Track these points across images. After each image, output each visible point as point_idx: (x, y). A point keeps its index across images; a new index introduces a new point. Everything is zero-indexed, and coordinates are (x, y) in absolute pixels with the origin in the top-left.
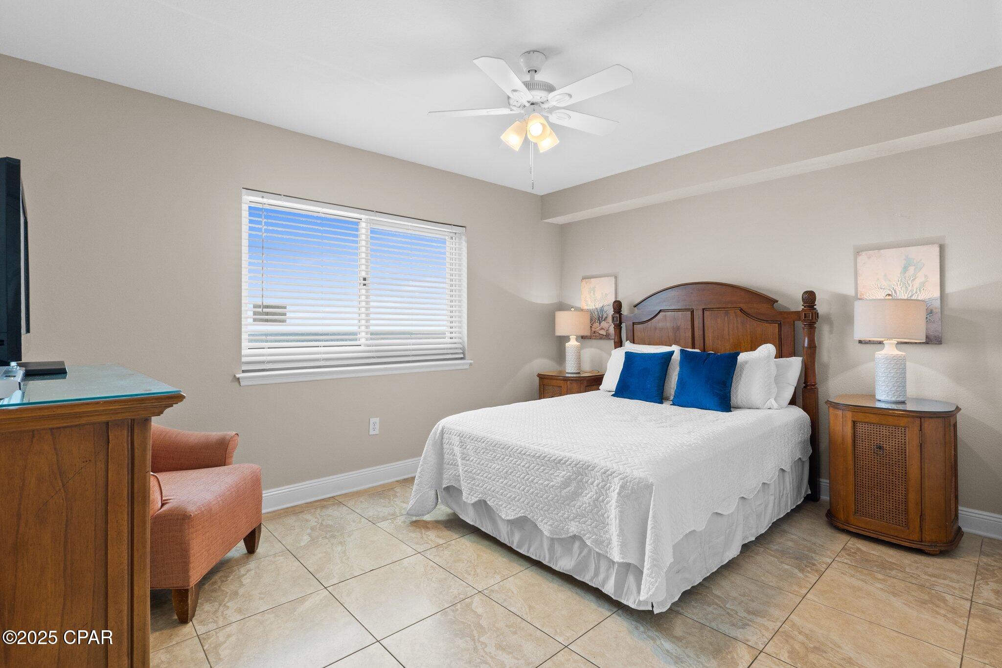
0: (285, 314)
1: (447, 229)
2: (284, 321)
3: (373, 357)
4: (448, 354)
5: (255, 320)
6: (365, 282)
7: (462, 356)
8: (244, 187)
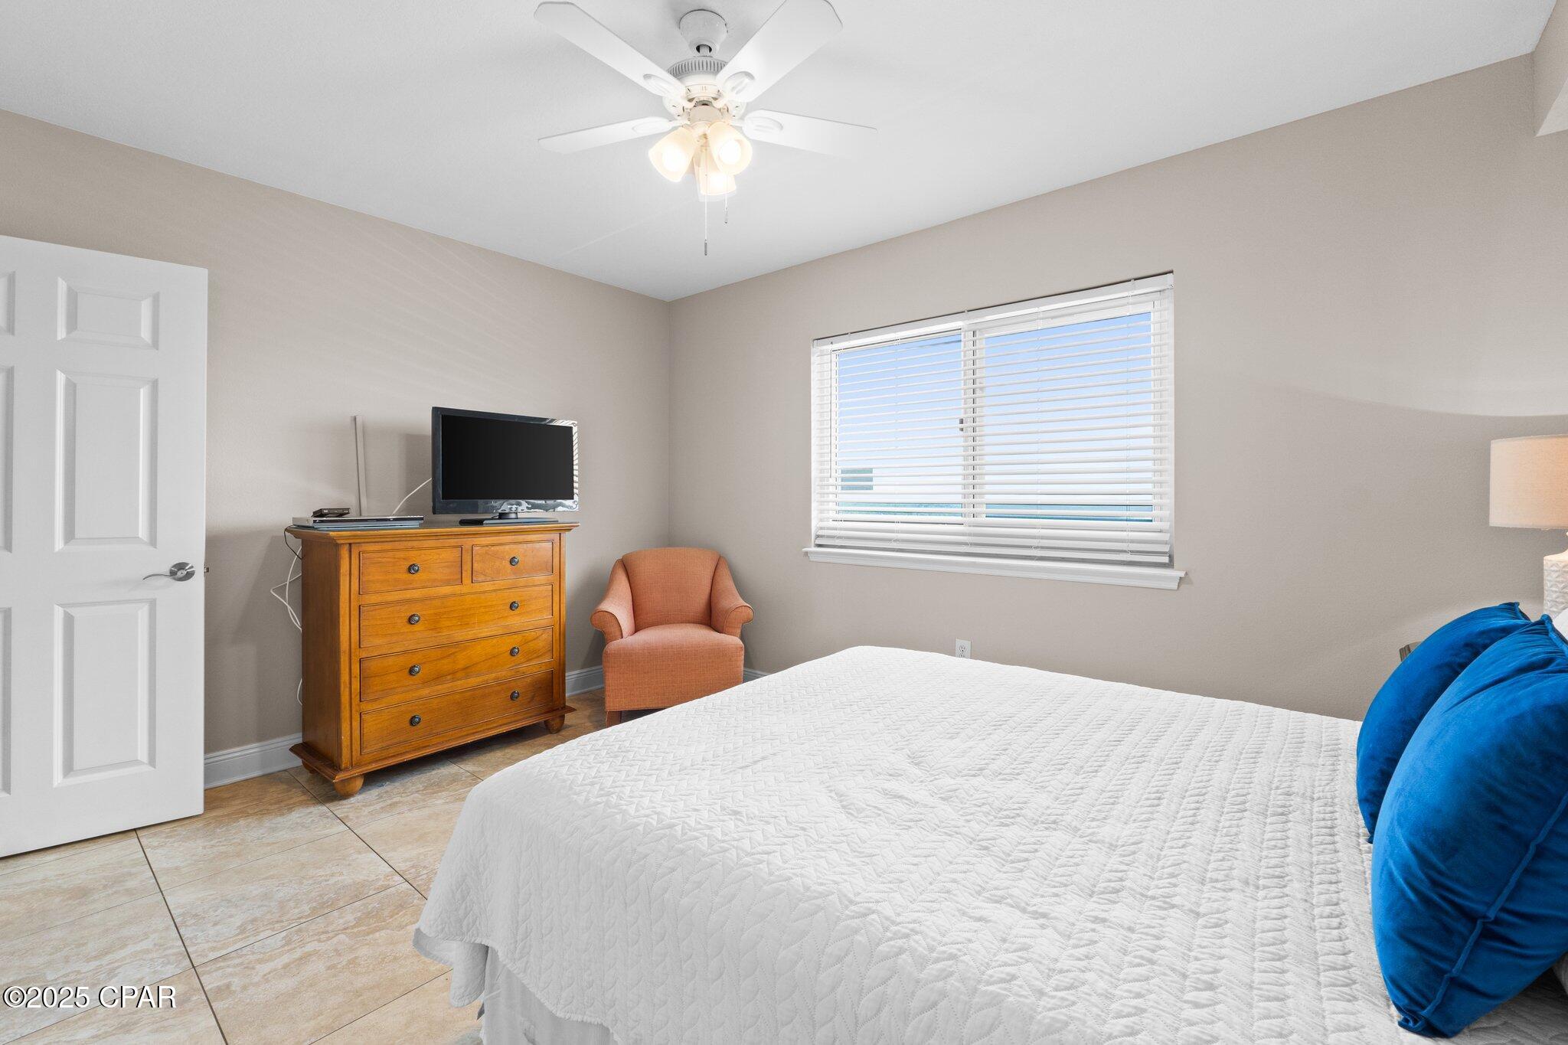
0: (871, 479)
1: (1127, 290)
2: (870, 488)
3: (966, 544)
4: (1125, 551)
5: (843, 488)
6: (961, 426)
7: (1165, 559)
8: (815, 338)
